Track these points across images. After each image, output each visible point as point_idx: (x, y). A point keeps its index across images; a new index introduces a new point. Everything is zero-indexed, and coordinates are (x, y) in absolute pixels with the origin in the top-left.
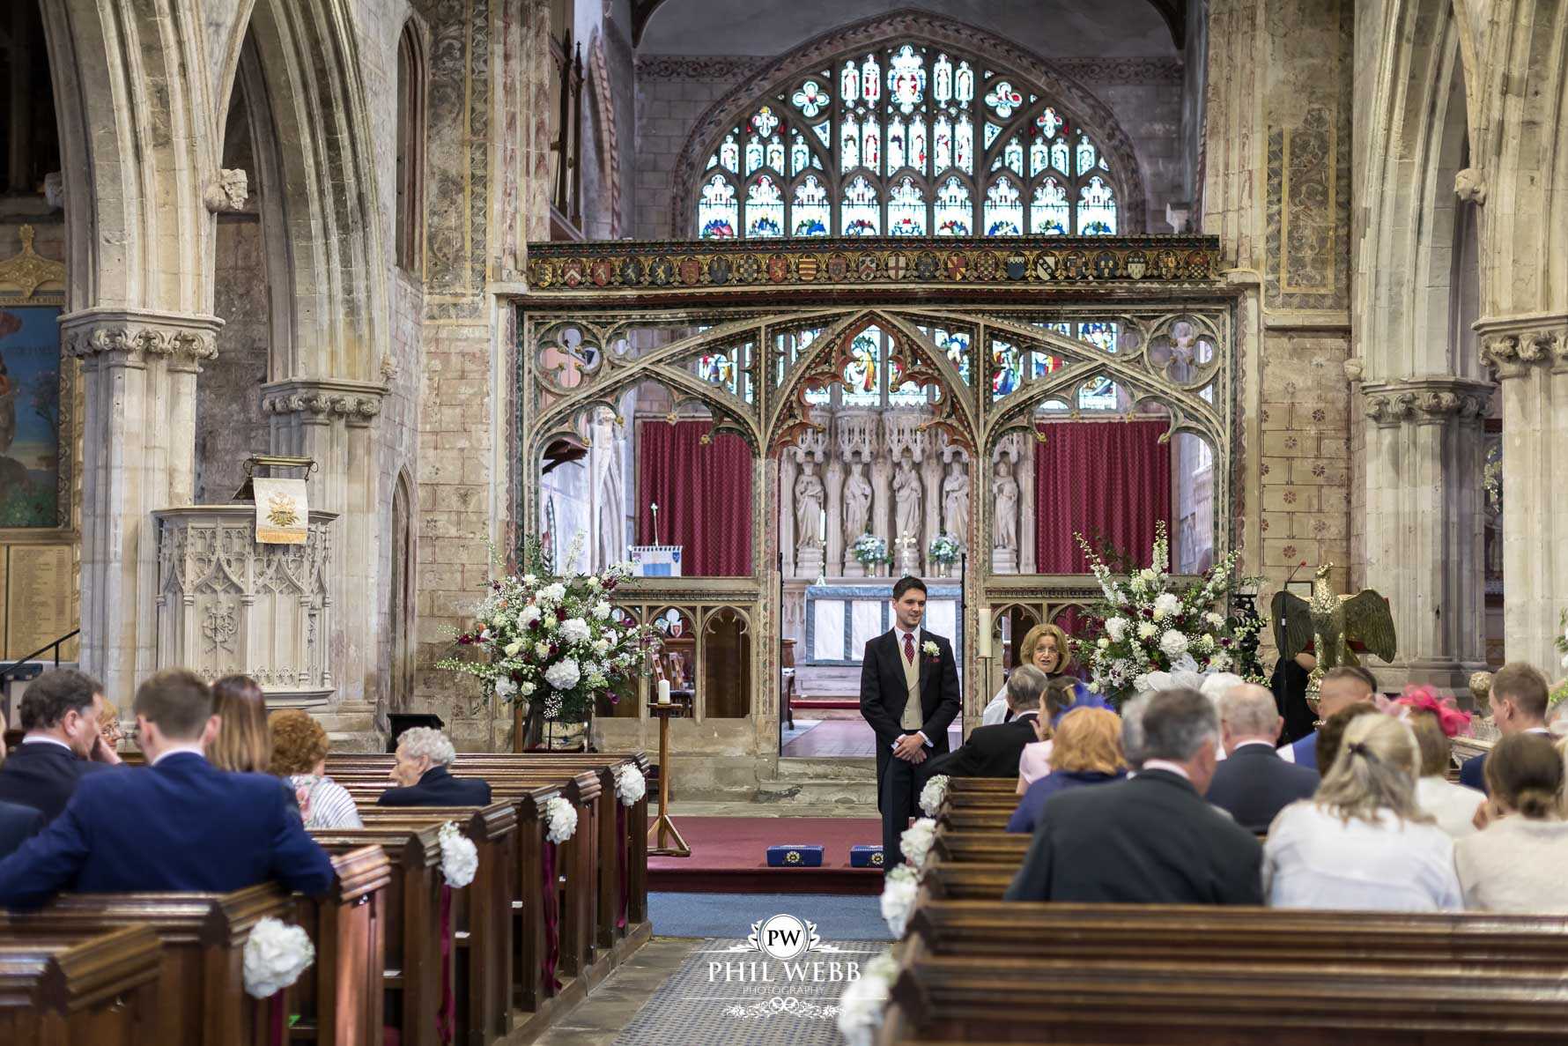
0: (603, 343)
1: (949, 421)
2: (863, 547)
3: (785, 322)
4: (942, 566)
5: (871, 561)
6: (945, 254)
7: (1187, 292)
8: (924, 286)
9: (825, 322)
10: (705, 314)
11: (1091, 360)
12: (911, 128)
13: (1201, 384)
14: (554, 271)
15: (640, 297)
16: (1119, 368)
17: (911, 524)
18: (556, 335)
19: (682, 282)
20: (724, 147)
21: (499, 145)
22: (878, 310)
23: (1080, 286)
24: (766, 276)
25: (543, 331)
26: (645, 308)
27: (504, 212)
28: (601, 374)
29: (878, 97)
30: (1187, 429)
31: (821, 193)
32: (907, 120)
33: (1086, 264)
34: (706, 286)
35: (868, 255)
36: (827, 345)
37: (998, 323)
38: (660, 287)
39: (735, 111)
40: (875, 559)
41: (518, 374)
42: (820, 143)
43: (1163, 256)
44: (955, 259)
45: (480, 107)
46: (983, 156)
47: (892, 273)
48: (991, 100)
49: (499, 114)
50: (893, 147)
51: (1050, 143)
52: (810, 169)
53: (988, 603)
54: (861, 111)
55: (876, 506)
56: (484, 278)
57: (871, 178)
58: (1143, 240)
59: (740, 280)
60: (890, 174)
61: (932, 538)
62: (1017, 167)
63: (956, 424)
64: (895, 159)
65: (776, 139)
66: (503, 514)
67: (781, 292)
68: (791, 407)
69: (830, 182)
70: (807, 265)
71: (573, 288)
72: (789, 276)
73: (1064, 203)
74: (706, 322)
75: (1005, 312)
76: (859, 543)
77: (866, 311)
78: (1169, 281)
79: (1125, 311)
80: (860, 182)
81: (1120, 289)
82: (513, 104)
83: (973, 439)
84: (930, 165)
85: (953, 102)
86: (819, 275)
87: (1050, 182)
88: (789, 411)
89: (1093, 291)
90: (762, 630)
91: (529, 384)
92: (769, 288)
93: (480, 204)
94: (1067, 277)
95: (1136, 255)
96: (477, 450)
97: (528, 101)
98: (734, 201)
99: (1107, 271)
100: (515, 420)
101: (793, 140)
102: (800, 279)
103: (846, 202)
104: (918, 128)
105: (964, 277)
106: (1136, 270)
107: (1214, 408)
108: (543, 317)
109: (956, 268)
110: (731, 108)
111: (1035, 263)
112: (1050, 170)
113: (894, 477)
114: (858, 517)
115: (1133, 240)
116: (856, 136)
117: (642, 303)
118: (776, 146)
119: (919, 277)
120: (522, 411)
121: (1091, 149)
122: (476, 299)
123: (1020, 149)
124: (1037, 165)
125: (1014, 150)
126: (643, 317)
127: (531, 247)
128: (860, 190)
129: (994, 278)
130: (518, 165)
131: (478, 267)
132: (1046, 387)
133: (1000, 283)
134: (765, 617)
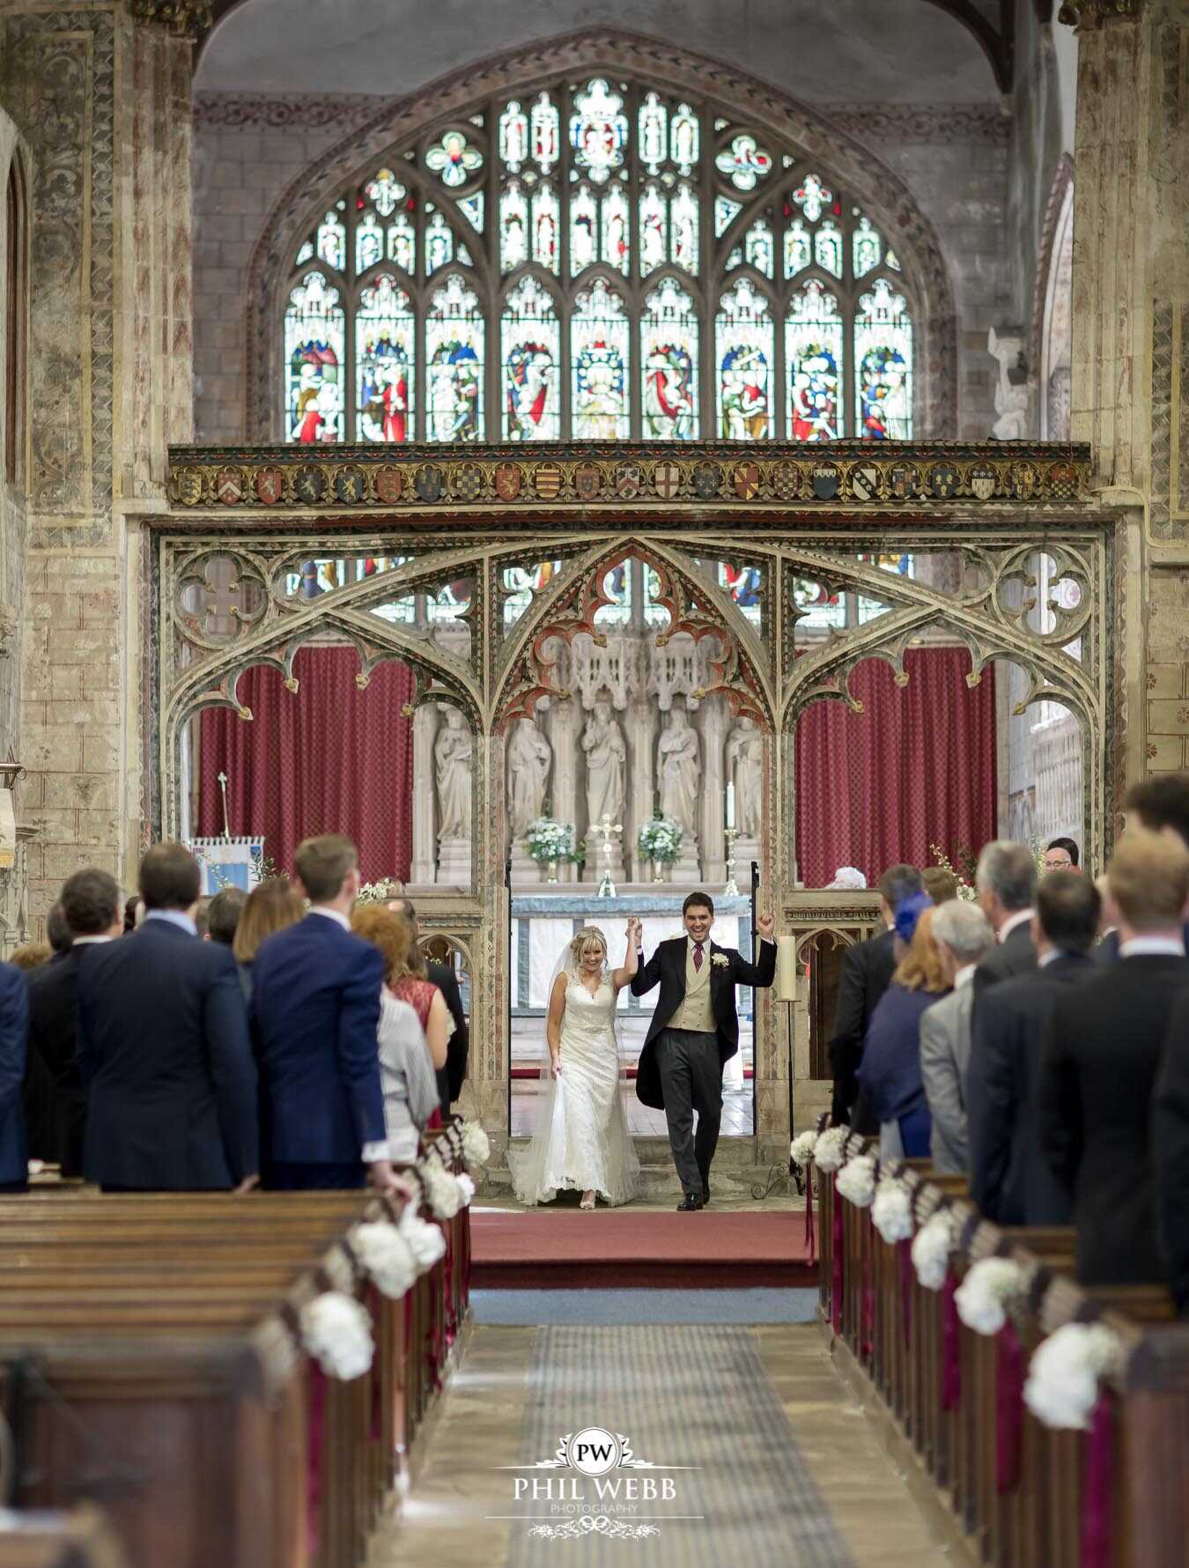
0: (268, 579)
1: (736, 686)
2: (539, 838)
3: (516, 553)
4: (658, 866)
5: (551, 859)
6: (732, 464)
7: (1047, 515)
8: (704, 507)
9: (568, 553)
10: (408, 541)
11: (923, 604)
12: (606, 206)
13: (1067, 636)
14: (204, 482)
15: (321, 519)
16: (960, 615)
17: (610, 802)
18: (202, 567)
19: (379, 500)
20: (322, 231)
21: (128, 312)
22: (641, 537)
23: (909, 508)
24: (492, 492)
25: (185, 563)
26: (325, 532)
27: (135, 403)
28: (266, 622)
29: (555, 156)
30: (1049, 696)
31: (470, 301)
32: (599, 192)
33: (917, 479)
34: (411, 505)
35: (629, 465)
36: (573, 584)
37: (800, 556)
38: (348, 505)
39: (339, 175)
40: (558, 855)
41: (152, 621)
42: (469, 225)
43: (1017, 470)
44: (744, 471)
45: (103, 261)
46: (714, 247)
47: (661, 489)
48: (724, 163)
49: (129, 272)
50: (578, 233)
51: (813, 228)
52: (453, 265)
53: (789, 928)
54: (530, 178)
55: (558, 775)
56: (110, 493)
57: (547, 279)
58: (992, 449)
59: (458, 497)
60: (574, 273)
61: (643, 823)
62: (765, 263)
63: (744, 689)
64: (582, 250)
65: (401, 220)
66: (135, 811)
67: (512, 513)
68: (524, 665)
69: (485, 285)
70: (548, 478)
71: (229, 506)
72: (523, 492)
73: (834, 319)
74: (407, 552)
75: (810, 540)
76: (533, 831)
77: (624, 537)
78: (1024, 502)
79: (968, 540)
80: (529, 285)
81: (962, 512)
82: (146, 256)
83: (768, 709)
84: (634, 260)
85: (668, 165)
86: (563, 492)
87: (813, 286)
88: (522, 672)
89: (925, 515)
90: (486, 966)
91: (168, 635)
92: (496, 508)
93: (104, 392)
94: (893, 496)
95: (983, 468)
96: (102, 725)
97: (165, 252)
98: (338, 312)
99: (944, 488)
100: (150, 684)
101: (427, 220)
102: (538, 496)
103: (509, 315)
104: (616, 204)
105: (756, 495)
106: (983, 487)
107: (1085, 666)
108: (186, 544)
109: (746, 483)
110: (335, 173)
111: (850, 477)
112: (814, 269)
113: (584, 731)
114: (531, 791)
115: (978, 449)
116: (523, 215)
117: (323, 527)
118: (402, 229)
119: (696, 495)
120: (158, 672)
121: (875, 237)
122: (99, 521)
123: (768, 238)
124: (795, 262)
125: (759, 241)
126: (322, 544)
127: (173, 451)
128: (529, 298)
129: (796, 497)
130: (153, 339)
131: (101, 477)
132: (865, 641)
133: (804, 503)
134: (490, 949)
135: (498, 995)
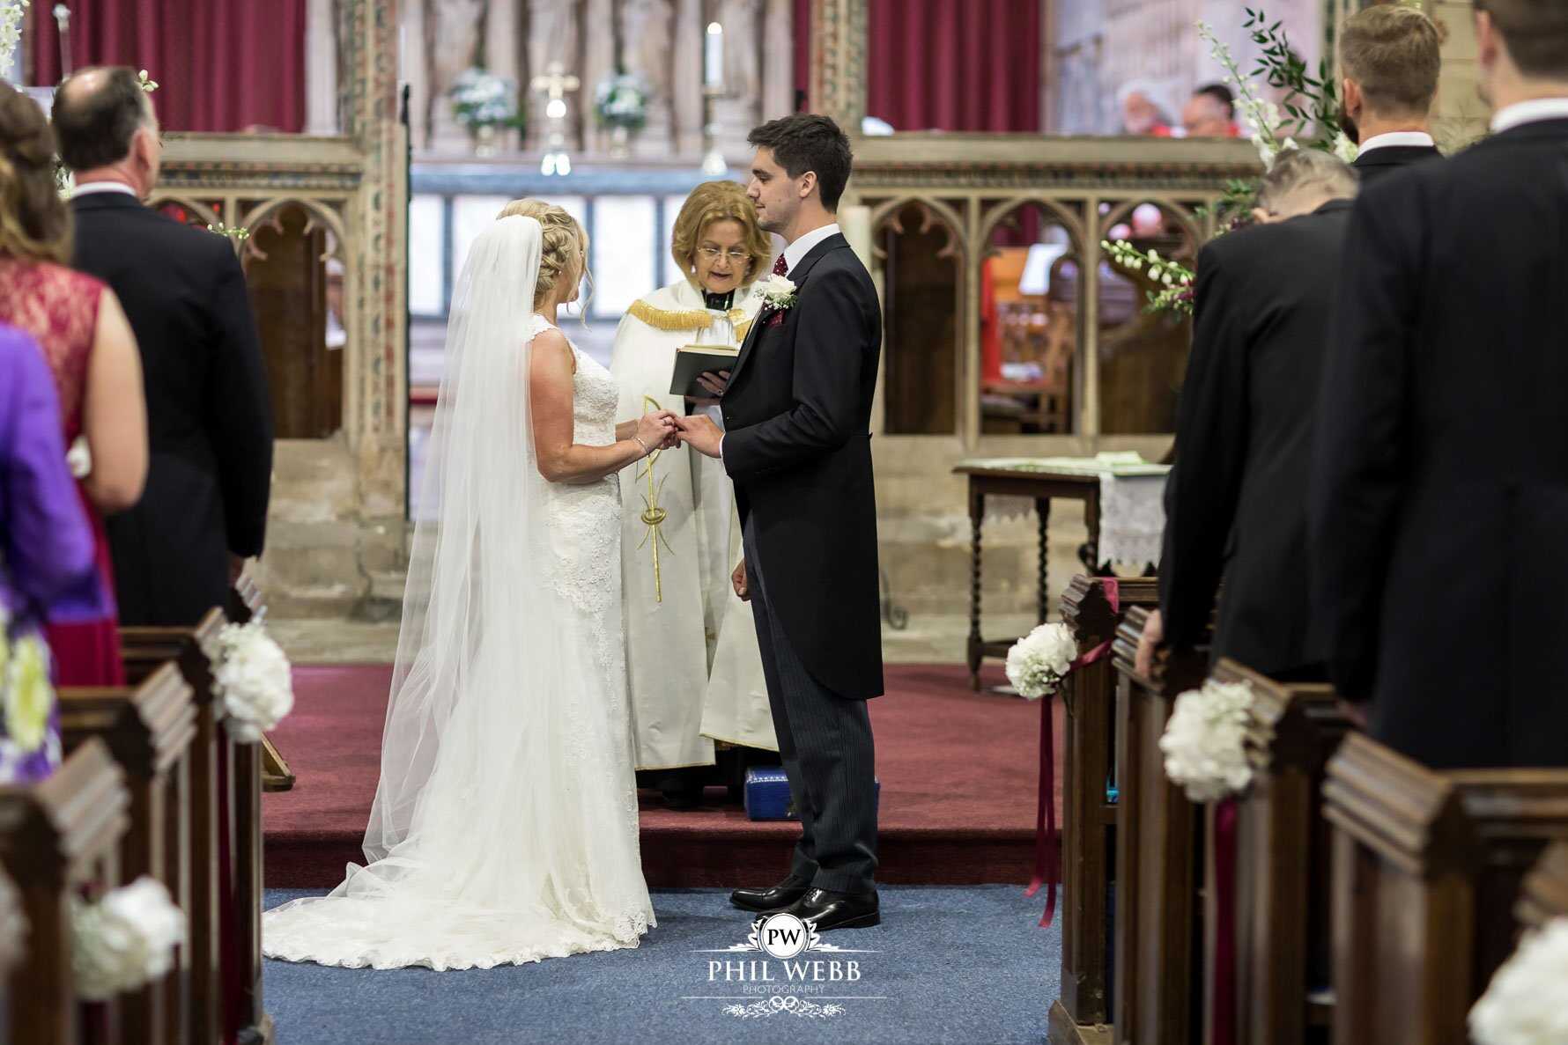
2: (467, 97)
4: (619, 135)
5: (483, 124)
17: (559, 52)
40: (491, 119)
61: (600, 80)
76: (460, 88)
90: (370, 250)
114: (458, 36)
134: (376, 223)
135: (389, 298)
